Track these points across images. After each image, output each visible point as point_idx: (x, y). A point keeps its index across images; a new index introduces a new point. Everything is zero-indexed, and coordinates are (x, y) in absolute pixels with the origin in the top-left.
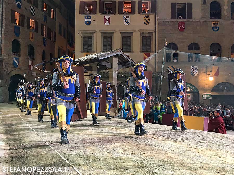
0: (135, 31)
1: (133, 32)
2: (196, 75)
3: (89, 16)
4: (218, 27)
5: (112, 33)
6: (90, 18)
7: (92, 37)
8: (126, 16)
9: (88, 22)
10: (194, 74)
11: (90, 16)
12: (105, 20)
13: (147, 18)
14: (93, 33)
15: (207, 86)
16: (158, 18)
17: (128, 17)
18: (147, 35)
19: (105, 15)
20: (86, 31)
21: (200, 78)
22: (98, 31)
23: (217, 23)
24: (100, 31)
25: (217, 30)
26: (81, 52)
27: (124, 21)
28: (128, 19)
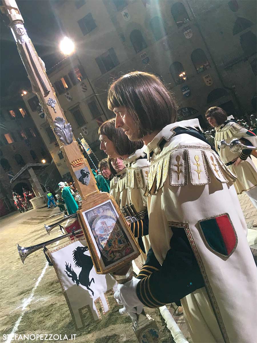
0: (79, 103)
1: (78, 105)
4: (148, 58)
8: (66, 93)
9: (42, 116)
13: (82, 86)
16: (92, 80)
17: (68, 94)
20: (44, 125)
26: (50, 143)
27: (67, 99)
28: (69, 96)
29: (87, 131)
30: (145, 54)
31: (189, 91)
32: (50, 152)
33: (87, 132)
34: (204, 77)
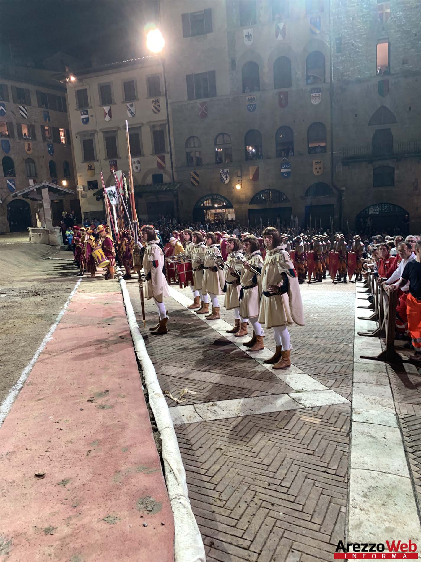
0: (142, 124)
1: (140, 127)
2: (226, 182)
3: (85, 111)
4: (255, 105)
5: (116, 131)
6: (87, 114)
7: (92, 140)
8: (130, 104)
9: (85, 120)
10: (223, 181)
11: (87, 111)
12: (105, 114)
13: (155, 103)
14: (93, 133)
15: (243, 196)
16: (171, 101)
17: (131, 106)
18: (158, 129)
19: (104, 106)
20: (84, 133)
21: (233, 186)
22: (98, 130)
23: (252, 98)
24: (100, 130)
25: (254, 110)
26: (82, 162)
27: (128, 112)
28: (132, 109)
29: (139, 165)
30: (254, 98)
31: (289, 170)
32: (78, 174)
33: (139, 168)
34: (314, 162)
